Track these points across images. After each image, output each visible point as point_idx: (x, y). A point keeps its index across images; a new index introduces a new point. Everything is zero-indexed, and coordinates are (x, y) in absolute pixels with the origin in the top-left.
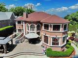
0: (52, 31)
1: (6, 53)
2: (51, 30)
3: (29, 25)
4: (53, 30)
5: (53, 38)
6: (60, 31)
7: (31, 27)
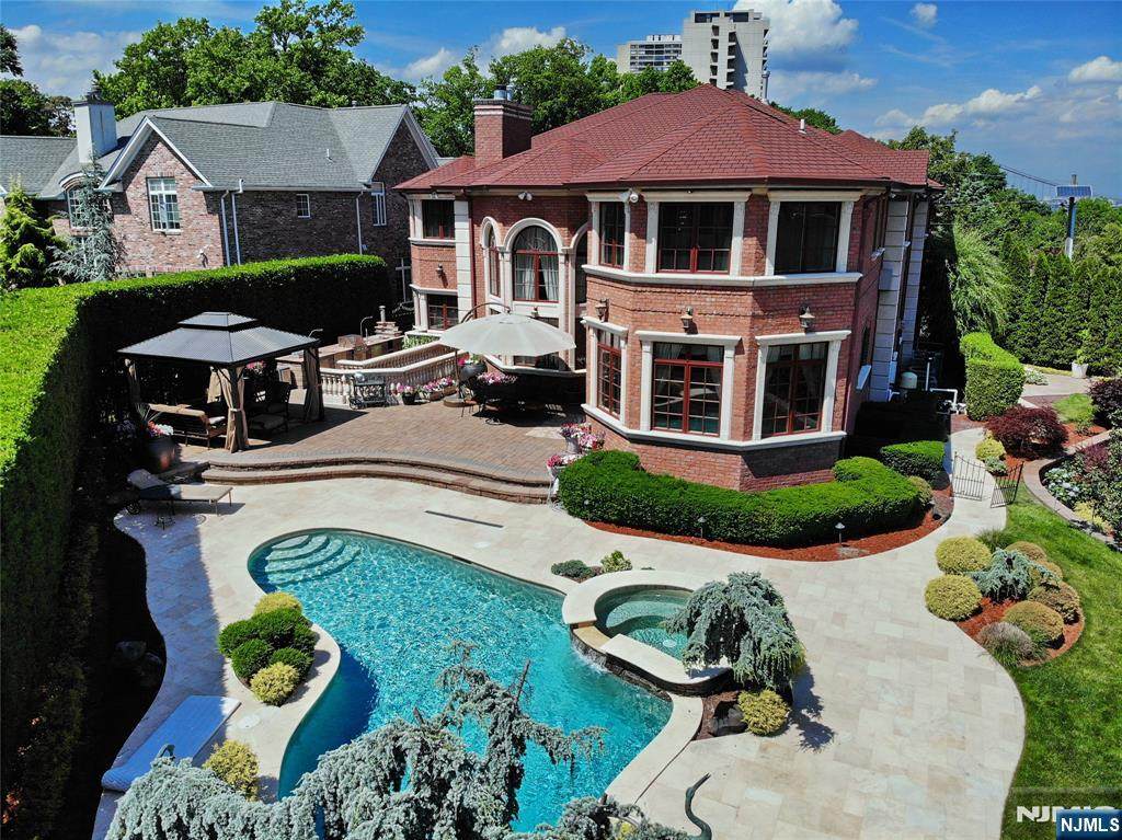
0: (650, 272)
1: (240, 446)
2: (639, 265)
3: (503, 236)
4: (663, 263)
5: (658, 347)
6: (735, 274)
7: (518, 261)
